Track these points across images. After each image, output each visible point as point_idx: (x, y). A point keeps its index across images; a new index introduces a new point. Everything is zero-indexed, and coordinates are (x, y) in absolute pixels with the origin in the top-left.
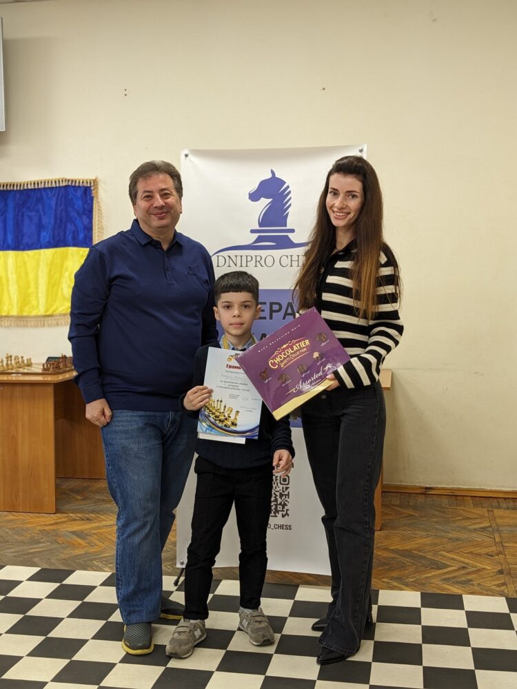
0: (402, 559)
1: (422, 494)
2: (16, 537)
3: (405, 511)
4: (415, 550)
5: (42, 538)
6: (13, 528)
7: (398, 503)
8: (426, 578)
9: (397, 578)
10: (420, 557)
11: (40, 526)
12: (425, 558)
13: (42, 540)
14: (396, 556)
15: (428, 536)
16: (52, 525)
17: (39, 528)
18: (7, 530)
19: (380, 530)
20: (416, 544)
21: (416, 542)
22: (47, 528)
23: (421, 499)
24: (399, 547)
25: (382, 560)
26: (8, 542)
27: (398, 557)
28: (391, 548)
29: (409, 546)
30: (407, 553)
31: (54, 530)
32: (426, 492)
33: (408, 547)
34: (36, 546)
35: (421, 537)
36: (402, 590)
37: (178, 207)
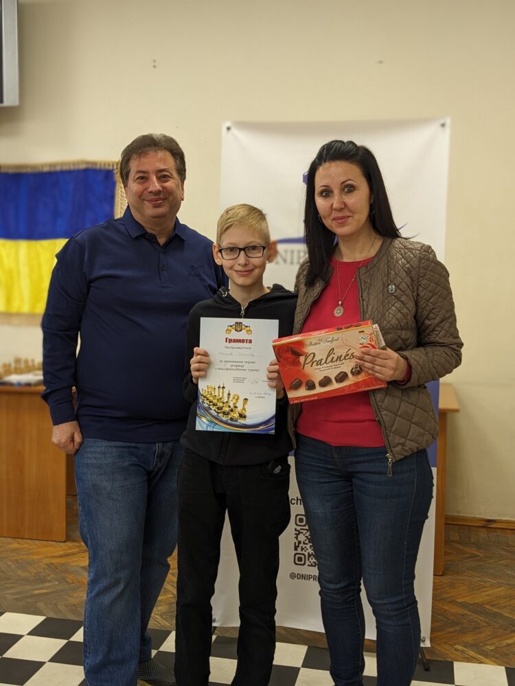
0: (474, 616)
1: (483, 527)
2: (20, 572)
3: (467, 549)
4: (486, 604)
5: (49, 575)
6: (16, 560)
7: (458, 539)
8: (508, 645)
9: (472, 645)
10: (495, 615)
11: (48, 557)
12: (502, 616)
13: (49, 578)
14: (466, 612)
15: (500, 585)
16: (61, 556)
17: (47, 561)
18: (10, 563)
19: (442, 575)
20: (488, 595)
21: (487, 593)
22: (55, 561)
23: (483, 534)
24: (467, 599)
25: (452, 618)
26: (10, 579)
27: (469, 613)
28: (459, 601)
29: (479, 598)
30: (478, 609)
31: (63, 564)
32: (488, 524)
33: (479, 600)
34: (41, 585)
35: (492, 586)
36: (481, 663)
37: (178, 192)
